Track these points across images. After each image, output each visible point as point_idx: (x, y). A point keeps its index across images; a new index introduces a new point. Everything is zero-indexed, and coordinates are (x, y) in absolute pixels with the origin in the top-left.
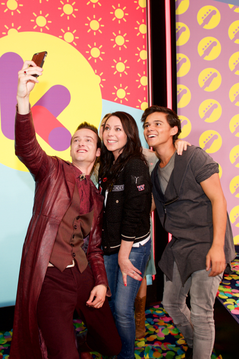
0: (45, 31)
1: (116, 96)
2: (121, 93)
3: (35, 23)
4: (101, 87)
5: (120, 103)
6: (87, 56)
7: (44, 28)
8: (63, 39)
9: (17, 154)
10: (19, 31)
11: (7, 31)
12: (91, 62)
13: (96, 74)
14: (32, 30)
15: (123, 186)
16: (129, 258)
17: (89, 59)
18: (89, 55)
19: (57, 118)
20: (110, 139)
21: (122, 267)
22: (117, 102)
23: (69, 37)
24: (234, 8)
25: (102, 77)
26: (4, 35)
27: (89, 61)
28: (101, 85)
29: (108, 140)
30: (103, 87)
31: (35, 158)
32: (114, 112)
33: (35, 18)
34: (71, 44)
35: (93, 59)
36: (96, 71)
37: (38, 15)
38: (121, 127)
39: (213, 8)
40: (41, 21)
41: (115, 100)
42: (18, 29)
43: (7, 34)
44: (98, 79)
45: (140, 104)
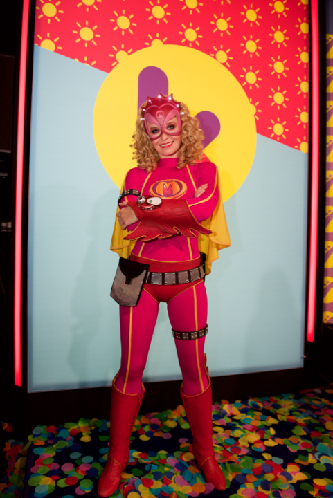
0: (194, 46)
1: (272, 131)
2: (278, 129)
3: (183, 36)
4: (255, 118)
5: (276, 140)
6: (241, 81)
7: (193, 43)
8: (215, 57)
10: (165, 43)
11: (150, 41)
12: (246, 88)
13: (251, 103)
14: (179, 43)
17: (244, 84)
18: (244, 80)
19: (203, 151)
22: (272, 138)
23: (222, 56)
25: (257, 108)
26: (147, 46)
27: (243, 87)
30: (258, 118)
33: (184, 31)
34: (224, 64)
35: (248, 85)
36: (251, 99)
37: (188, 27)
40: (191, 35)
41: (271, 136)
42: (164, 40)
43: (150, 45)
44: (252, 109)
45: (299, 144)
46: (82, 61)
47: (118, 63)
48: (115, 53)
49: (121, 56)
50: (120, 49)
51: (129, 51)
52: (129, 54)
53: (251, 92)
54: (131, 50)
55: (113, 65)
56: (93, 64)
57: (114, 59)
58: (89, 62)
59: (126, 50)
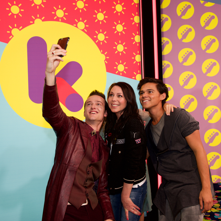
0: (63, 21)
1: (117, 70)
2: (121, 68)
3: (55, 15)
4: (105, 63)
5: (120, 75)
6: (95, 40)
7: (62, 18)
8: (77, 26)
9: (44, 116)
10: (43, 21)
11: (33, 20)
12: (98, 44)
13: (102, 53)
14: (53, 20)
15: (124, 140)
16: (130, 197)
17: (97, 42)
18: (97, 39)
19: (72, 87)
20: (113, 103)
21: (124, 205)
22: (117, 74)
23: (81, 25)
24: (204, 3)
25: (106, 56)
26: (32, 24)
28: (106, 61)
29: (112, 104)
30: (107, 63)
31: (58, 119)
32: (116, 82)
33: (55, 11)
34: (83, 30)
35: (100, 41)
36: (102, 51)
37: (58, 8)
38: (122, 94)
39: (188, 3)
40: (60, 13)
41: (116, 73)
42: (43, 19)
43: (34, 23)
44: (103, 57)
45: (135, 76)
47: (13, 36)
48: (11, 30)
49: (15, 31)
50: (14, 27)
51: (20, 28)
52: (20, 30)
53: (102, 47)
54: (21, 27)
55: (10, 38)
57: (11, 34)
59: (18, 27)
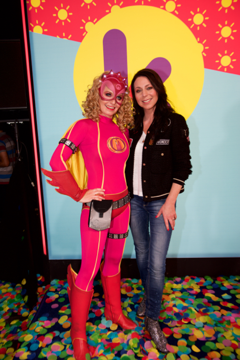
0: (146, 3)
1: (219, 64)
2: (226, 61)
4: (203, 55)
5: (223, 71)
6: (189, 24)
8: (164, 9)
10: (121, 7)
11: (110, 9)
12: (194, 30)
13: (199, 42)
14: (133, 4)
17: (191, 27)
18: (192, 22)
22: (220, 70)
23: (171, 5)
25: (205, 45)
26: (108, 13)
27: (191, 29)
28: (204, 54)
30: (205, 55)
34: (173, 13)
35: (196, 26)
36: (198, 39)
41: (219, 68)
42: (121, 4)
43: (110, 12)
44: (201, 47)
46: (62, 37)
47: (87, 32)
48: (84, 25)
49: (89, 26)
50: (87, 21)
51: (94, 21)
52: (94, 23)
53: (199, 33)
54: (96, 19)
55: (84, 35)
56: (69, 38)
57: (84, 30)
58: (66, 37)
59: (92, 21)
